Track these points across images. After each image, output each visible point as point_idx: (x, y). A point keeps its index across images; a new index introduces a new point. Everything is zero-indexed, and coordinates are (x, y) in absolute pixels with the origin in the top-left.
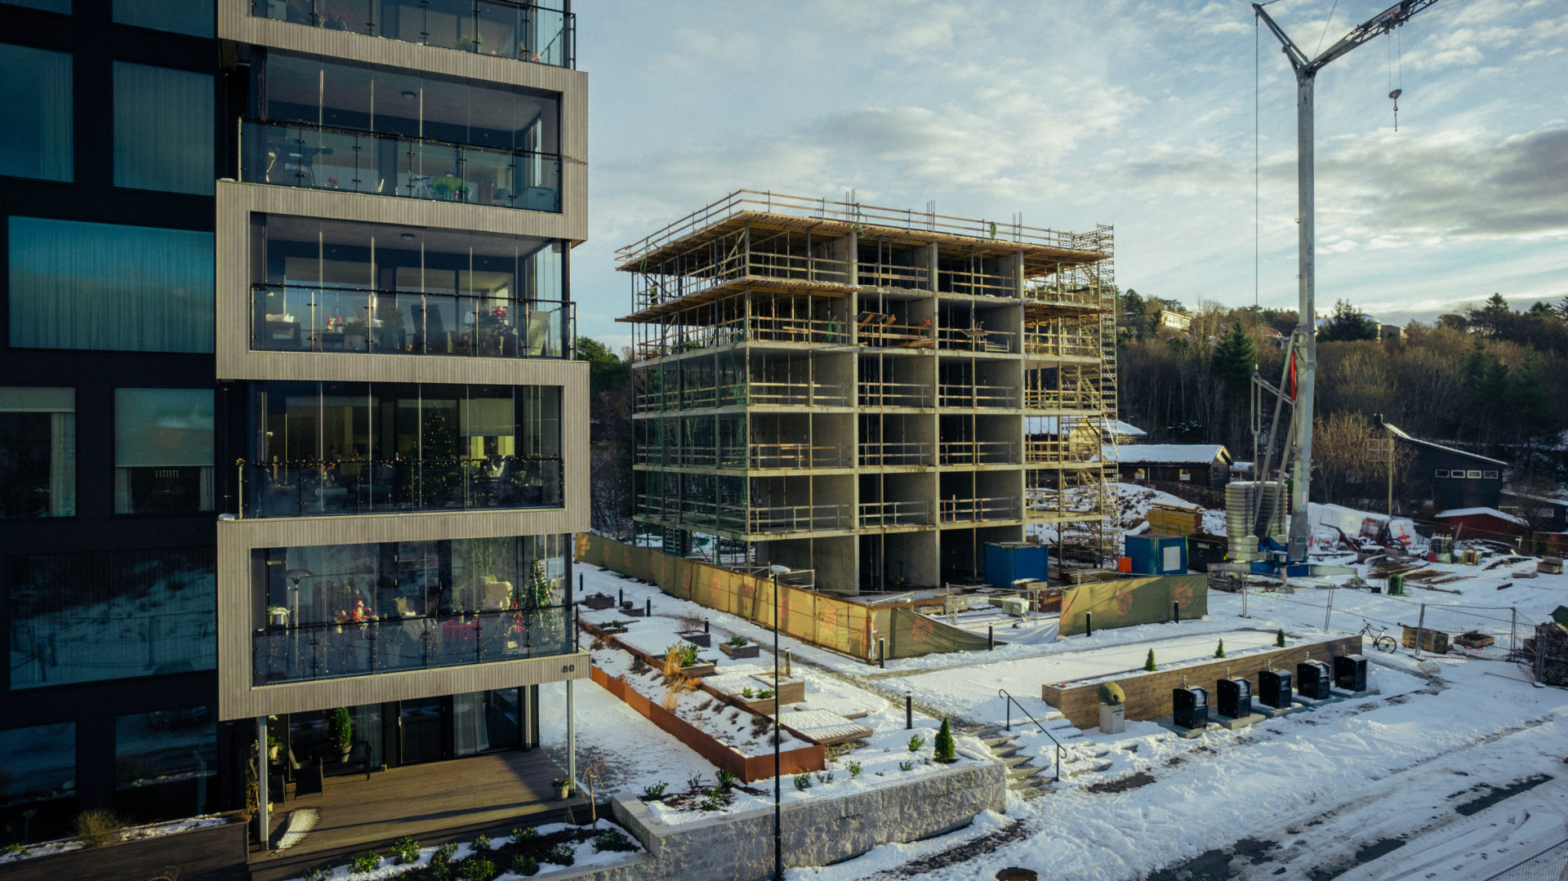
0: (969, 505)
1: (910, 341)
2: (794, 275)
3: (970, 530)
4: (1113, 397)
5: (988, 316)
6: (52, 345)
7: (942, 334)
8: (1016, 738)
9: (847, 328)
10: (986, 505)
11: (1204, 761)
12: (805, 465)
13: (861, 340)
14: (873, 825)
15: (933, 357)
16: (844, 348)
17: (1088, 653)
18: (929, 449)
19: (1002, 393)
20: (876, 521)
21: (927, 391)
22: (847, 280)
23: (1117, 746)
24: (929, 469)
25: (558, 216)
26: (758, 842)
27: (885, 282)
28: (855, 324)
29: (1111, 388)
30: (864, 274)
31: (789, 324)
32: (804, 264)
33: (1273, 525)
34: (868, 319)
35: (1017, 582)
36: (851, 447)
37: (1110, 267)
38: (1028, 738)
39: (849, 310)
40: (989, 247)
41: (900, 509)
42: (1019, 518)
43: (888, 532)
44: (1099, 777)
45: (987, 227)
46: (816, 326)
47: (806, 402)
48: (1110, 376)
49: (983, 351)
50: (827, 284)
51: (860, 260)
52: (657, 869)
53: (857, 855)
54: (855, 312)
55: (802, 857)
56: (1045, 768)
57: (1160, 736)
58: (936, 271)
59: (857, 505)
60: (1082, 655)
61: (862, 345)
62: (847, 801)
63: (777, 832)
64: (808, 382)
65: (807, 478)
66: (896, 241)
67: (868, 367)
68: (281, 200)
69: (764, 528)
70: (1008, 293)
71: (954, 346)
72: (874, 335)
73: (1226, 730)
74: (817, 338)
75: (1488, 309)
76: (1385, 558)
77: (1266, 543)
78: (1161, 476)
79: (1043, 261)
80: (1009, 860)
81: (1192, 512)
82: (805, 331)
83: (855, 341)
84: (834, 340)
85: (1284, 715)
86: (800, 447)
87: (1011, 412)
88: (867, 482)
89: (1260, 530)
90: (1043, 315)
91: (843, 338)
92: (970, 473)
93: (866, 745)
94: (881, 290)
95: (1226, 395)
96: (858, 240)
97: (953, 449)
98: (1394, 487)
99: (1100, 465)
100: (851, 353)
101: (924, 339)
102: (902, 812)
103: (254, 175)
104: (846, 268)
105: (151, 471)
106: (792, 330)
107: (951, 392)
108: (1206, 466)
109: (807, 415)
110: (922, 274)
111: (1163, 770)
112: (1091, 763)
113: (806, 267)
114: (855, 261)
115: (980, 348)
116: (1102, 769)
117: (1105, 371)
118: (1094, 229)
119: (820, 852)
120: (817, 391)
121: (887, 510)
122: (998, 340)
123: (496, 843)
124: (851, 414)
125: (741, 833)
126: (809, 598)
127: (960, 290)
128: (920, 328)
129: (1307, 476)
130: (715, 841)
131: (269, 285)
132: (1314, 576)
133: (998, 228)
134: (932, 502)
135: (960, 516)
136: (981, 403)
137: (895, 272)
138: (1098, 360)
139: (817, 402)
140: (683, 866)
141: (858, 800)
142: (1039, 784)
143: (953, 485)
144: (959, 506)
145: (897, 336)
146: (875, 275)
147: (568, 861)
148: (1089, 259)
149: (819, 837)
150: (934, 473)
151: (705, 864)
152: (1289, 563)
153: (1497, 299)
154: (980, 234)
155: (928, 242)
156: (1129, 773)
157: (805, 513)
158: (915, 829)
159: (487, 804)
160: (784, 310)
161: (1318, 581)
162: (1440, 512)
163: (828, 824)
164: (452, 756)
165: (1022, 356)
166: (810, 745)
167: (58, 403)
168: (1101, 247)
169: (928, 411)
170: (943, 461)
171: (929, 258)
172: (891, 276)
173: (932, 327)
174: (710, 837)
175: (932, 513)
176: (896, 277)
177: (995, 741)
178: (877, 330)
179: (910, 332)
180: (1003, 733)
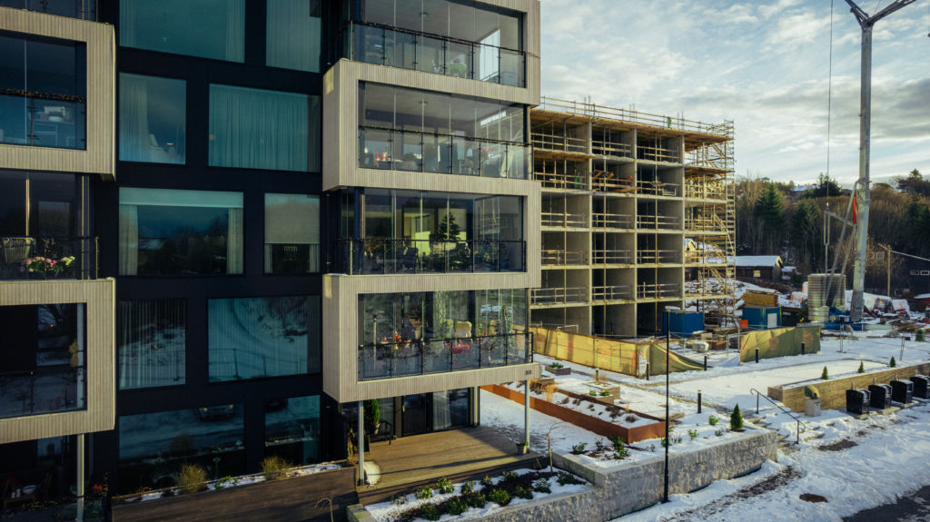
0: (653, 289)
1: (620, 188)
2: (556, 147)
3: (654, 303)
4: (732, 224)
5: (664, 173)
6: (229, 165)
7: (639, 185)
8: (764, 418)
9: (586, 180)
10: (662, 288)
11: (877, 432)
12: (562, 263)
13: (593, 187)
14: (712, 468)
15: (633, 198)
16: (584, 192)
17: (768, 371)
18: (631, 254)
19: (671, 221)
20: (601, 298)
21: (630, 218)
22: (586, 151)
23: (824, 424)
24: (631, 266)
25: (524, 89)
26: (655, 478)
27: (607, 153)
28: (591, 178)
29: (732, 219)
30: (596, 148)
31: (552, 177)
32: (562, 141)
33: (837, 300)
34: (598, 175)
35: (695, 333)
36: (587, 253)
37: (732, 146)
38: (771, 418)
39: (587, 169)
40: (666, 132)
41: (615, 290)
42: (681, 296)
43: (608, 304)
44: (821, 442)
45: (666, 120)
46: (568, 179)
47: (563, 225)
48: (731, 211)
49: (661, 195)
50: (576, 153)
51: (593, 139)
52: (603, 495)
53: (704, 487)
54: (591, 171)
55: (676, 487)
56: (787, 436)
57: (845, 418)
58: (636, 147)
59: (591, 287)
60: (765, 372)
61: (594, 191)
62: (699, 453)
63: (667, 471)
64: (563, 213)
65: (562, 271)
66: (613, 128)
67: (598, 206)
68: (375, 73)
69: (539, 300)
70: (675, 161)
71: (645, 192)
72: (601, 185)
73: (881, 416)
74: (571, 186)
75: (910, 179)
76: (899, 321)
77: (833, 311)
78: (743, 274)
79: (695, 141)
80: (802, 489)
81: (772, 294)
82: (562, 182)
83: (591, 188)
84: (578, 187)
85: (910, 407)
86: (559, 252)
87: (677, 232)
88: (597, 273)
89: (829, 303)
90: (695, 173)
91: (584, 187)
92: (654, 269)
93: (680, 423)
94: (605, 158)
95: (764, 229)
96: (593, 127)
97: (644, 254)
98: (891, 279)
99: (725, 265)
100: (587, 195)
101: (629, 188)
102: (726, 460)
103: (360, 58)
104: (585, 144)
105: (281, 246)
106: (554, 181)
107: (643, 219)
108: (770, 268)
109: (563, 233)
110: (628, 148)
111: (858, 438)
112: (812, 434)
113: (563, 143)
114: (591, 139)
115: (660, 194)
116: (820, 437)
117: (729, 208)
118: (723, 122)
119: (685, 485)
120: (569, 218)
121: (608, 290)
122: (668, 189)
123: (495, 481)
124: (588, 232)
125: (647, 474)
126: (590, 340)
127: (648, 158)
128: (626, 181)
129: (863, 270)
130: (633, 477)
131: (367, 127)
132: (865, 330)
133: (673, 121)
134: (632, 286)
135: (648, 295)
136: (660, 227)
137: (613, 146)
138: (725, 202)
139: (569, 225)
140: (617, 493)
141: (704, 453)
142: (788, 445)
143: (644, 276)
144: (648, 289)
145: (613, 186)
146: (602, 148)
147: (547, 491)
148: (721, 140)
149: (685, 476)
150: (633, 269)
151: (628, 492)
152: (850, 322)
153: (915, 172)
154: (661, 124)
155: (631, 128)
156: (838, 440)
157: (562, 292)
158: (732, 471)
159: (478, 458)
160: (550, 169)
161: (870, 333)
162: (917, 295)
163: (690, 467)
164: (432, 431)
165: (682, 199)
166: (657, 422)
167: (231, 201)
168: (728, 133)
169: (630, 231)
170: (639, 262)
171: (632, 139)
172: (610, 149)
173: (633, 180)
174: (630, 475)
175: (633, 293)
176: (613, 150)
177: (753, 420)
178: (603, 182)
179: (620, 183)
180: (754, 415)
